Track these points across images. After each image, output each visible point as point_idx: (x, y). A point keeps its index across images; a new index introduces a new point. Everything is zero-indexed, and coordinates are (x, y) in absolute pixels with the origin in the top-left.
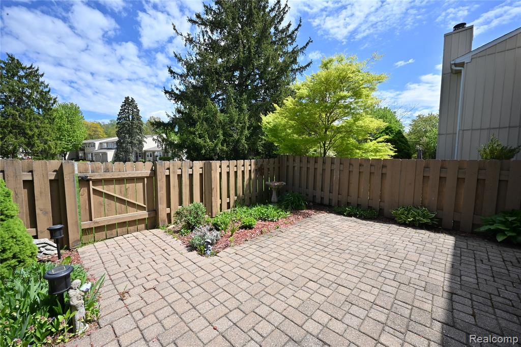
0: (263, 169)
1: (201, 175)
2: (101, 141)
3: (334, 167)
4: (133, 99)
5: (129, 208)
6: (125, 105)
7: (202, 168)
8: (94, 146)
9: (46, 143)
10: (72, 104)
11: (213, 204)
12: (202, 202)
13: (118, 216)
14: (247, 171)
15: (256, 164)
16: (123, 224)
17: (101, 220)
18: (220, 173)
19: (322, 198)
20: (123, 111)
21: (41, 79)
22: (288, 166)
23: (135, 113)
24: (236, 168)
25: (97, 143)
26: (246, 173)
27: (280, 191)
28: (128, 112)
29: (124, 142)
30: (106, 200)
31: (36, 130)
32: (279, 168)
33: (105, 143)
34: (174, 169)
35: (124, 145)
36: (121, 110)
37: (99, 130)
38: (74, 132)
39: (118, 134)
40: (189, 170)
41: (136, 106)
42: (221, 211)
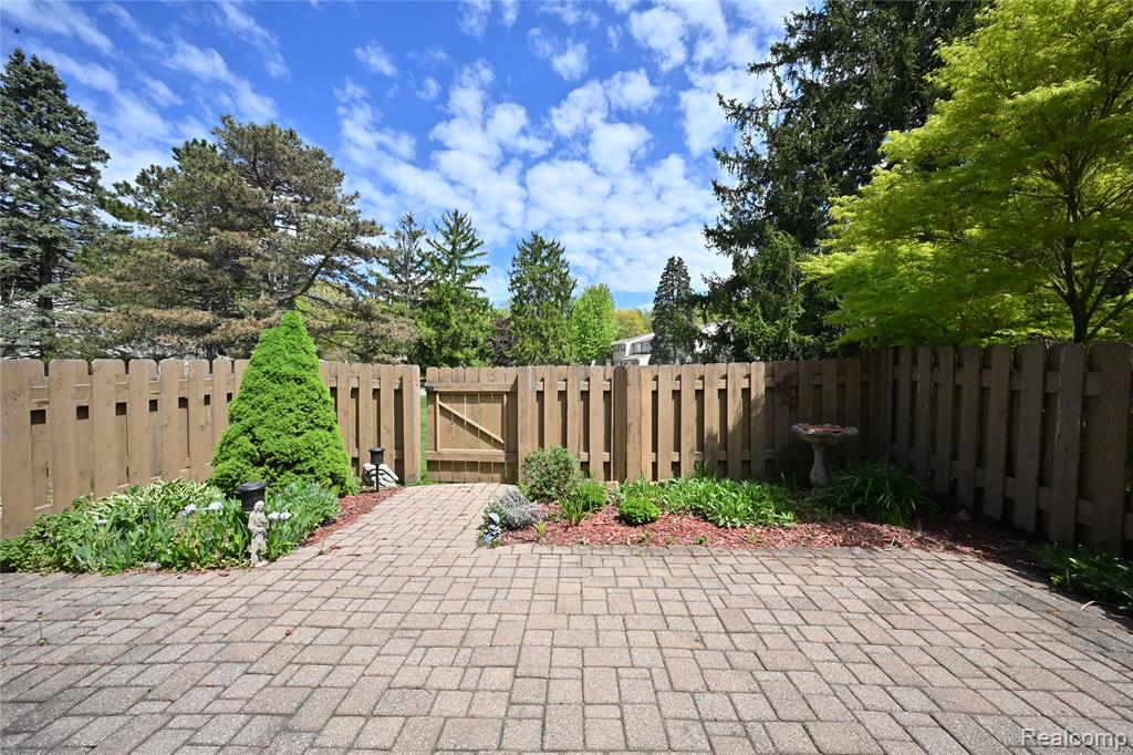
0: (797, 388)
1: (607, 394)
2: (633, 341)
3: (1057, 382)
4: (680, 259)
5: (482, 442)
6: (667, 273)
7: (610, 380)
8: (624, 350)
9: (560, 348)
10: (601, 285)
11: (630, 459)
12: (610, 451)
13: (467, 451)
14: (734, 390)
15: (770, 374)
16: (473, 466)
17: (447, 452)
18: (655, 394)
19: (1008, 504)
20: (664, 284)
21: (562, 257)
22: (896, 382)
23: (683, 285)
24: (701, 382)
25: (628, 344)
26: (734, 395)
27: (837, 455)
28: (672, 284)
29: (662, 341)
30: (454, 425)
31: (551, 330)
32: (865, 385)
33: (638, 343)
34: (551, 380)
35: (662, 345)
36: (661, 283)
37: (638, 321)
38: (602, 328)
39: (654, 327)
40: (583, 382)
41: (685, 270)
42: (655, 478)
